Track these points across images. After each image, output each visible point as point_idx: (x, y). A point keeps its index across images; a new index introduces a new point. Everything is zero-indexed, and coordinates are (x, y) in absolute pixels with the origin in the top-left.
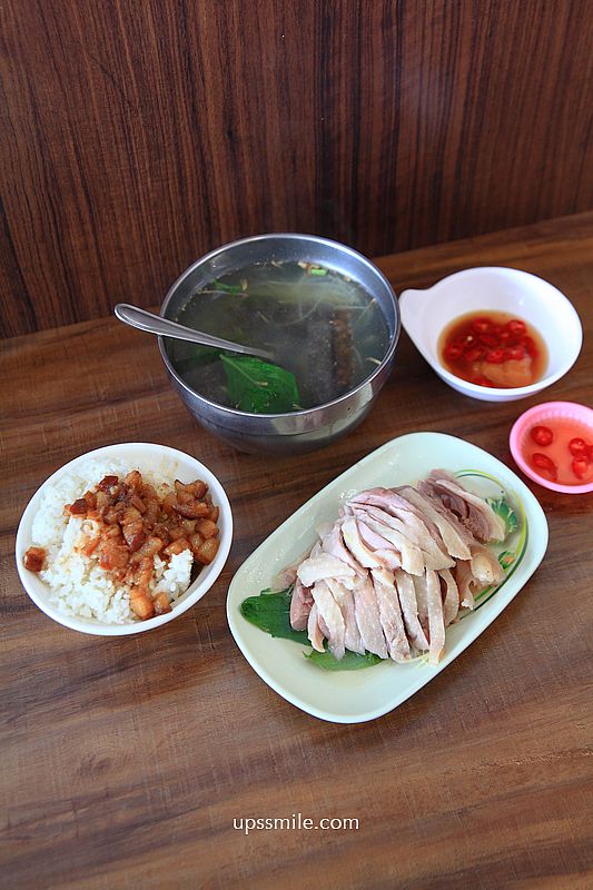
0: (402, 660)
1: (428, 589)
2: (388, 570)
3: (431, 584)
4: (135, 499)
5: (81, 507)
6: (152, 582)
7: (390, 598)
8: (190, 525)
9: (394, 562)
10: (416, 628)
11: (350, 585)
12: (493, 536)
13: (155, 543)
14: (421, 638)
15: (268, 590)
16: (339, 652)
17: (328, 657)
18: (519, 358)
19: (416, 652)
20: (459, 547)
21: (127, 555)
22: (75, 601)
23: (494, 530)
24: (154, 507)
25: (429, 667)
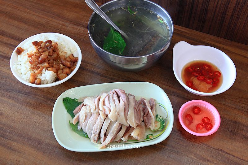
0: (92, 141)
1: (113, 127)
2: (105, 113)
3: (115, 126)
4: (51, 50)
5: (35, 43)
6: (40, 74)
7: (100, 122)
8: (62, 66)
9: (107, 112)
10: (102, 135)
11: (92, 111)
13: (46, 64)
14: (102, 139)
15: (77, 99)
16: (79, 128)
17: (75, 127)
19: (99, 142)
20: (132, 122)
21: (37, 63)
22: (19, 67)
24: (55, 55)
25: (98, 148)
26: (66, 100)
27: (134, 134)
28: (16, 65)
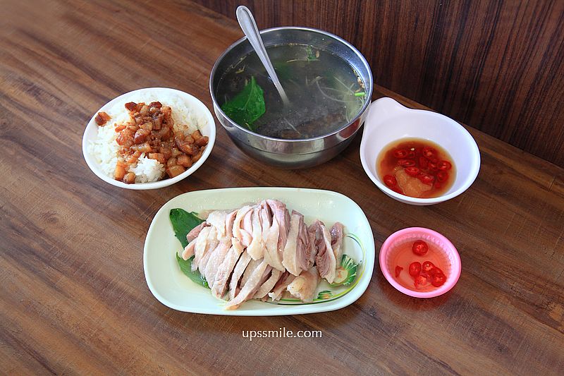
0: (214, 294)
1: (255, 270)
2: (241, 244)
3: (259, 271)
4: (157, 120)
5: (131, 106)
6: (133, 164)
7: (232, 258)
8: (175, 152)
9: (246, 242)
10: (233, 284)
11: (219, 237)
12: (326, 277)
13: (146, 146)
14: (233, 292)
15: (197, 214)
16: (194, 268)
17: (187, 265)
18: (424, 182)
19: (226, 297)
20: (291, 262)
21: (131, 143)
22: (98, 149)
23: (330, 274)
24: (165, 130)
25: (222, 308)
26: (174, 214)
27: (293, 288)
28: (93, 144)
